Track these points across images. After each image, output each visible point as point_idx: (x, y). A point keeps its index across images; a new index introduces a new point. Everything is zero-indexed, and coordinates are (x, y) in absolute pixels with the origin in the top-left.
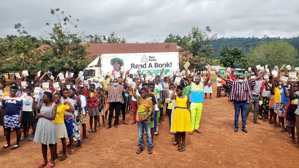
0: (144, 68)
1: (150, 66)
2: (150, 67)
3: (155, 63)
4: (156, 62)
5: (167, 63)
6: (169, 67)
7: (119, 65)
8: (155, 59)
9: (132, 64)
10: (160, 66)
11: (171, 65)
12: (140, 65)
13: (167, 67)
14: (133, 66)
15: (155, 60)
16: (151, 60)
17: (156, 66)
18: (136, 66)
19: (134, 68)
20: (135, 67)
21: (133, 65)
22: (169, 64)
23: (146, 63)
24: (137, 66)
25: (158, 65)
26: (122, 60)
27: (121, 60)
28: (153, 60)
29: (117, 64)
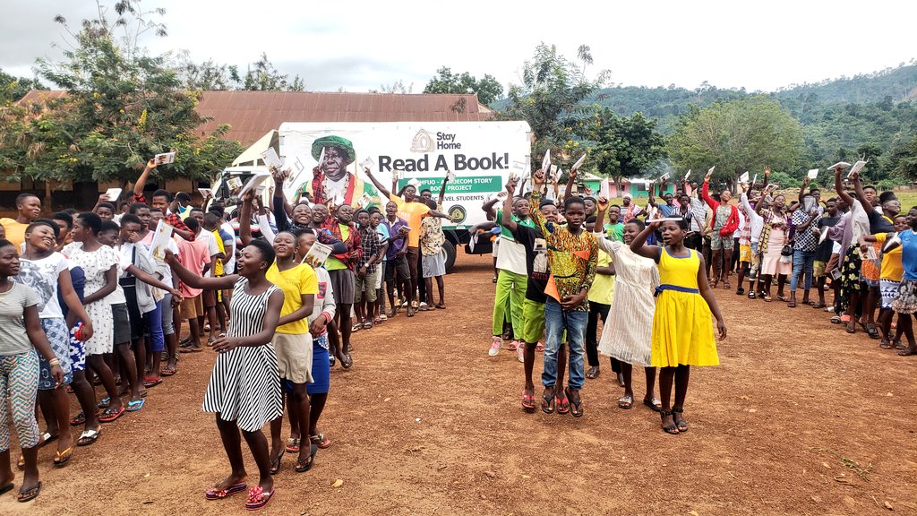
0: (421, 170)
1: (441, 163)
2: (441, 166)
3: (456, 156)
4: (458, 152)
5: (494, 155)
6: (501, 167)
7: (339, 160)
8: (456, 142)
9: (381, 158)
10: (473, 164)
11: (506, 162)
12: (407, 161)
13: (494, 168)
14: (387, 165)
15: (457, 146)
16: (443, 146)
17: (461, 165)
18: (395, 166)
19: (389, 169)
20: (391, 165)
21: (385, 161)
22: (500, 159)
23: (426, 156)
24: (399, 163)
25: (466, 161)
26: (351, 144)
27: (346, 143)
28: (449, 146)
29: (334, 156)
